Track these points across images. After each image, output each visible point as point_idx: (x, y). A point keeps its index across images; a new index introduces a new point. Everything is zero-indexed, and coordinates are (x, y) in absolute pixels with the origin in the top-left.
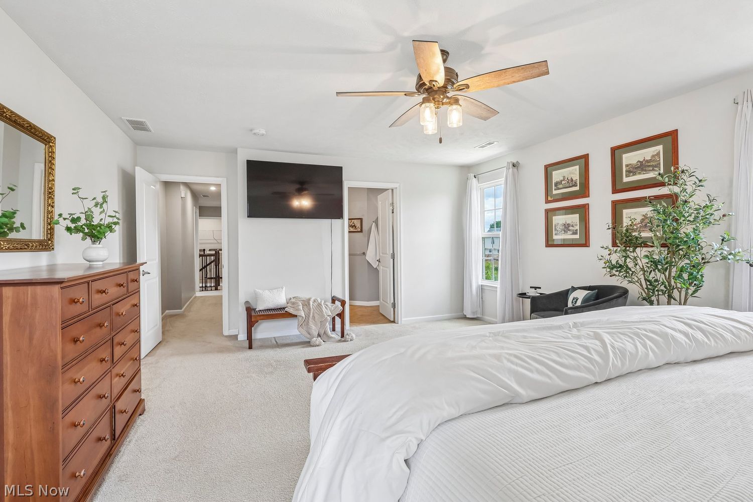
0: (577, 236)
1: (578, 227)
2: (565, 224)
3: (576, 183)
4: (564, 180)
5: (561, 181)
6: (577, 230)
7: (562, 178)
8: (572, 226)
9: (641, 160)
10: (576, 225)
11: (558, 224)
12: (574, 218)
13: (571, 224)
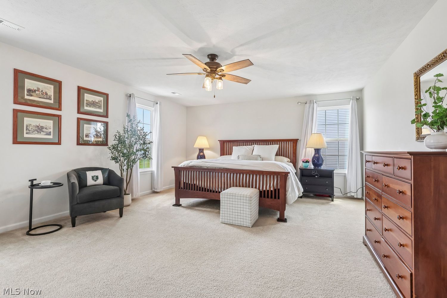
0: (51, 137)
1: (52, 130)
2: (38, 126)
3: (50, 97)
4: (38, 91)
5: (35, 91)
6: (50, 132)
7: (35, 88)
8: (46, 128)
9: (94, 101)
10: (50, 128)
11: (30, 125)
12: (49, 123)
13: (45, 127)
